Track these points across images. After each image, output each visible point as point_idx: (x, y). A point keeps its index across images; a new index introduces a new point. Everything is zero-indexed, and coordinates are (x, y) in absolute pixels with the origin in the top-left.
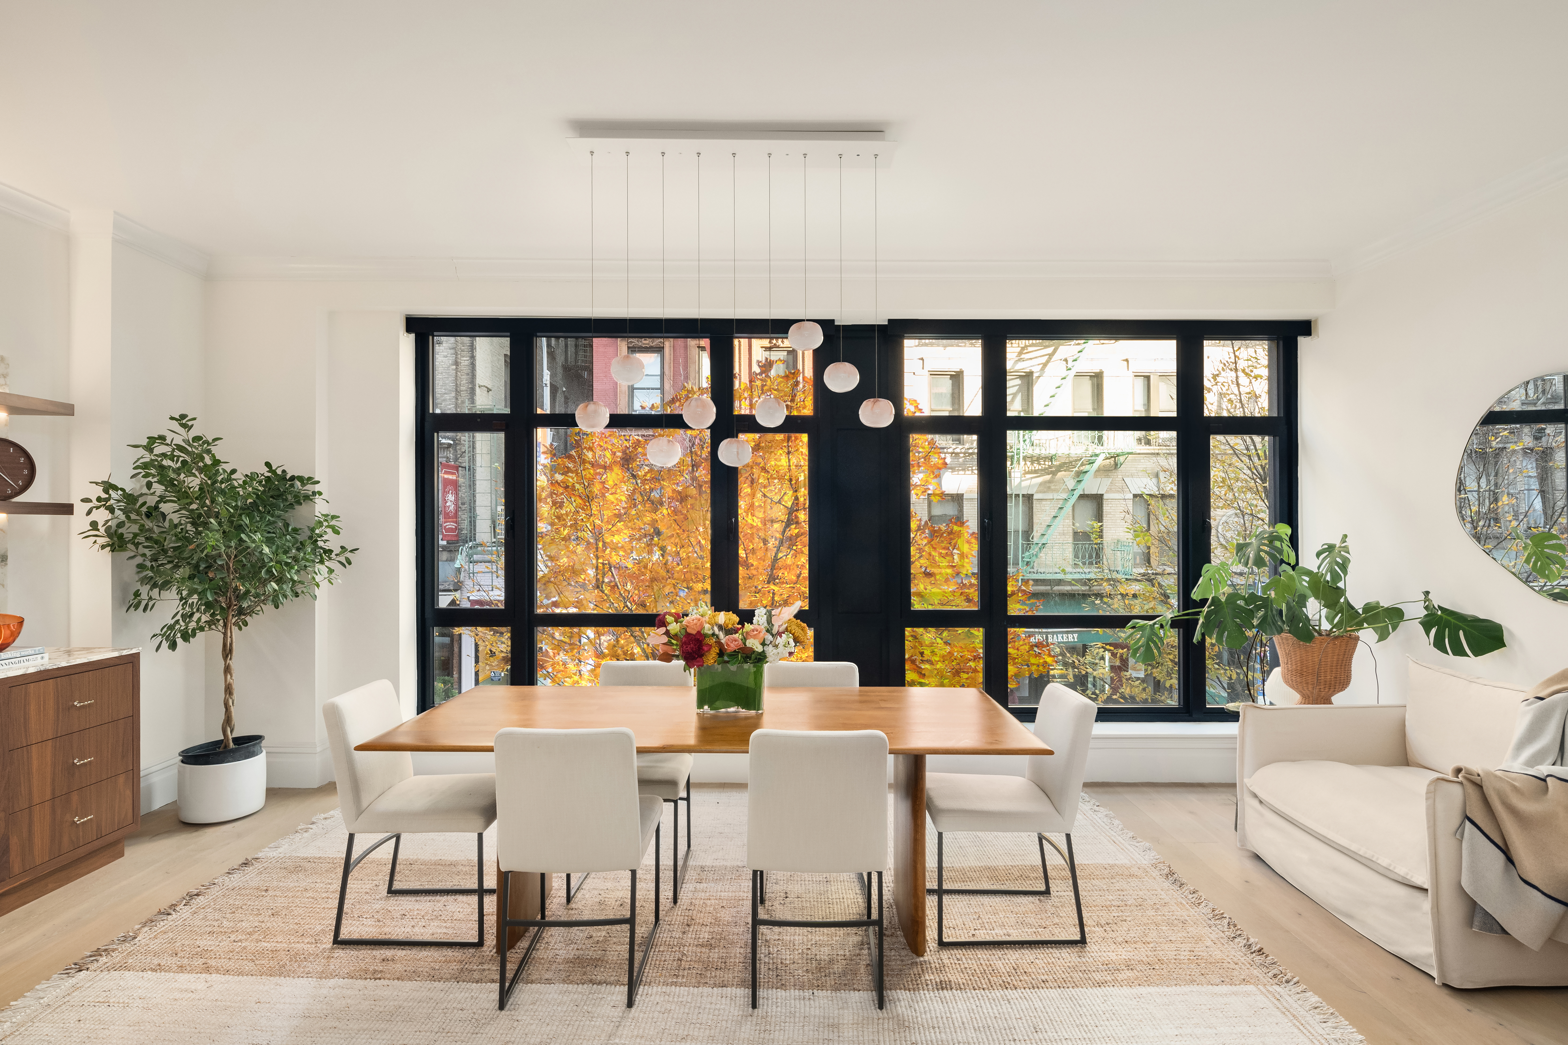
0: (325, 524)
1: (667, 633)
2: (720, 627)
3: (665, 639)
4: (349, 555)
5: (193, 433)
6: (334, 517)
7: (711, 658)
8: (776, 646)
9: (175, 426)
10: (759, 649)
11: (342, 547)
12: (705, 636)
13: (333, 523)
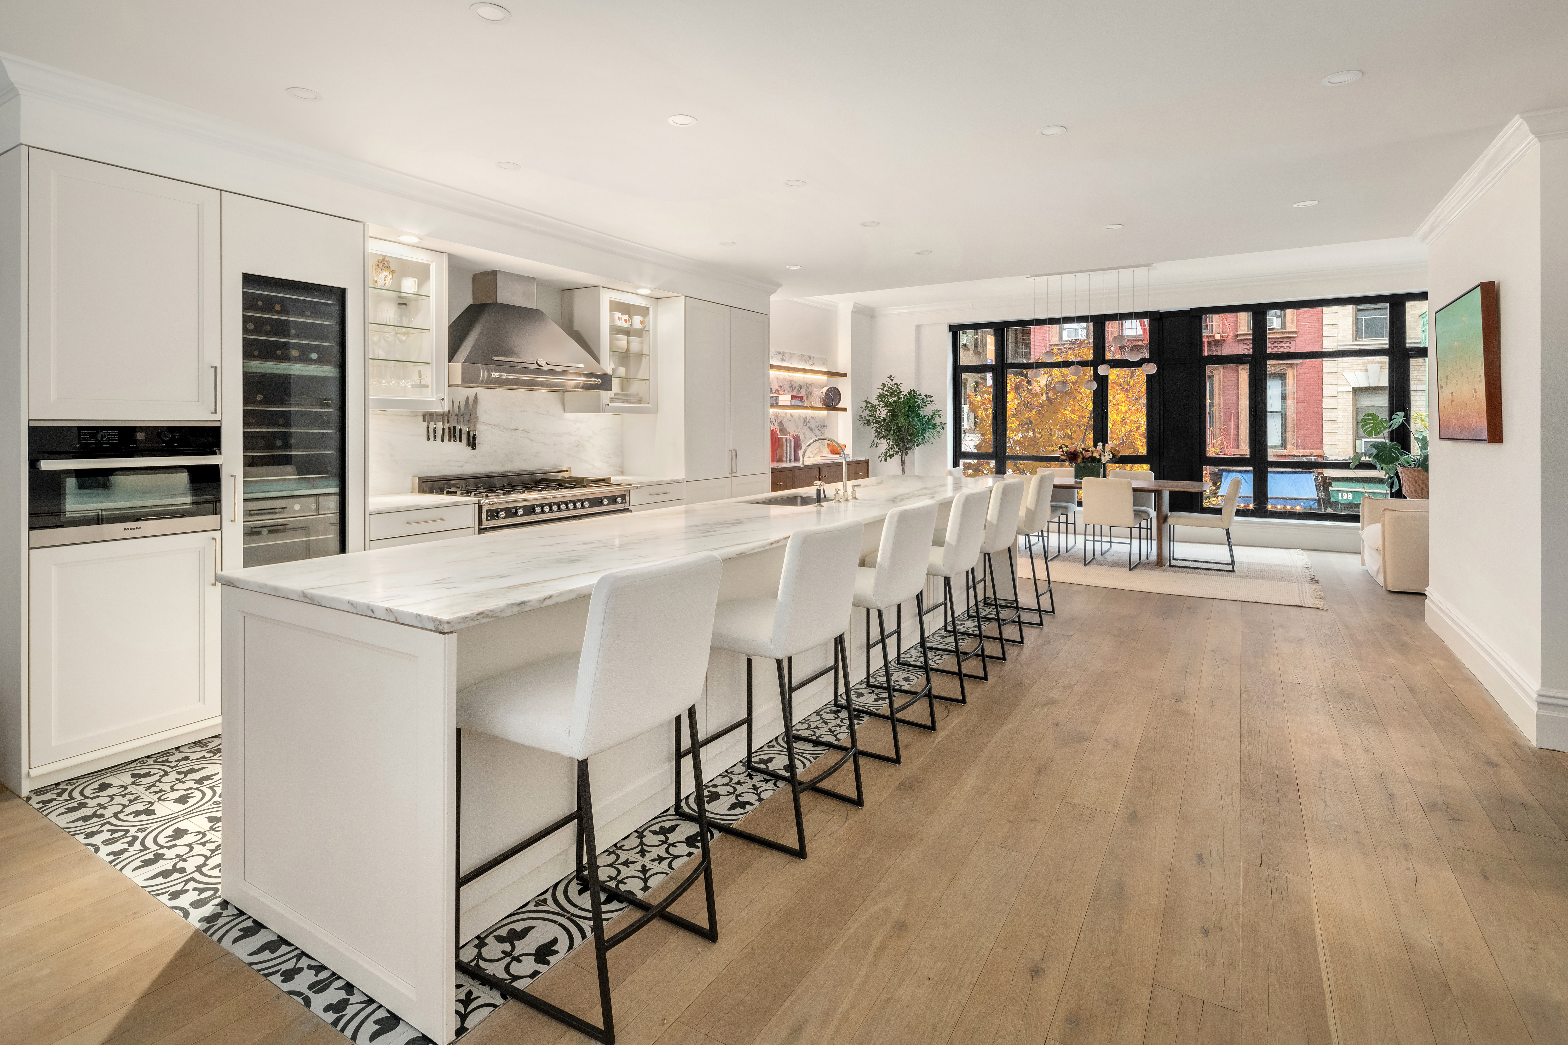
0: (936, 414)
1: (1063, 451)
2: (1083, 449)
3: (1062, 453)
4: (943, 425)
5: (894, 382)
6: (939, 411)
7: (1079, 460)
8: (1104, 456)
9: (889, 380)
10: (1098, 457)
11: (940, 422)
12: (1078, 452)
13: (939, 413)
